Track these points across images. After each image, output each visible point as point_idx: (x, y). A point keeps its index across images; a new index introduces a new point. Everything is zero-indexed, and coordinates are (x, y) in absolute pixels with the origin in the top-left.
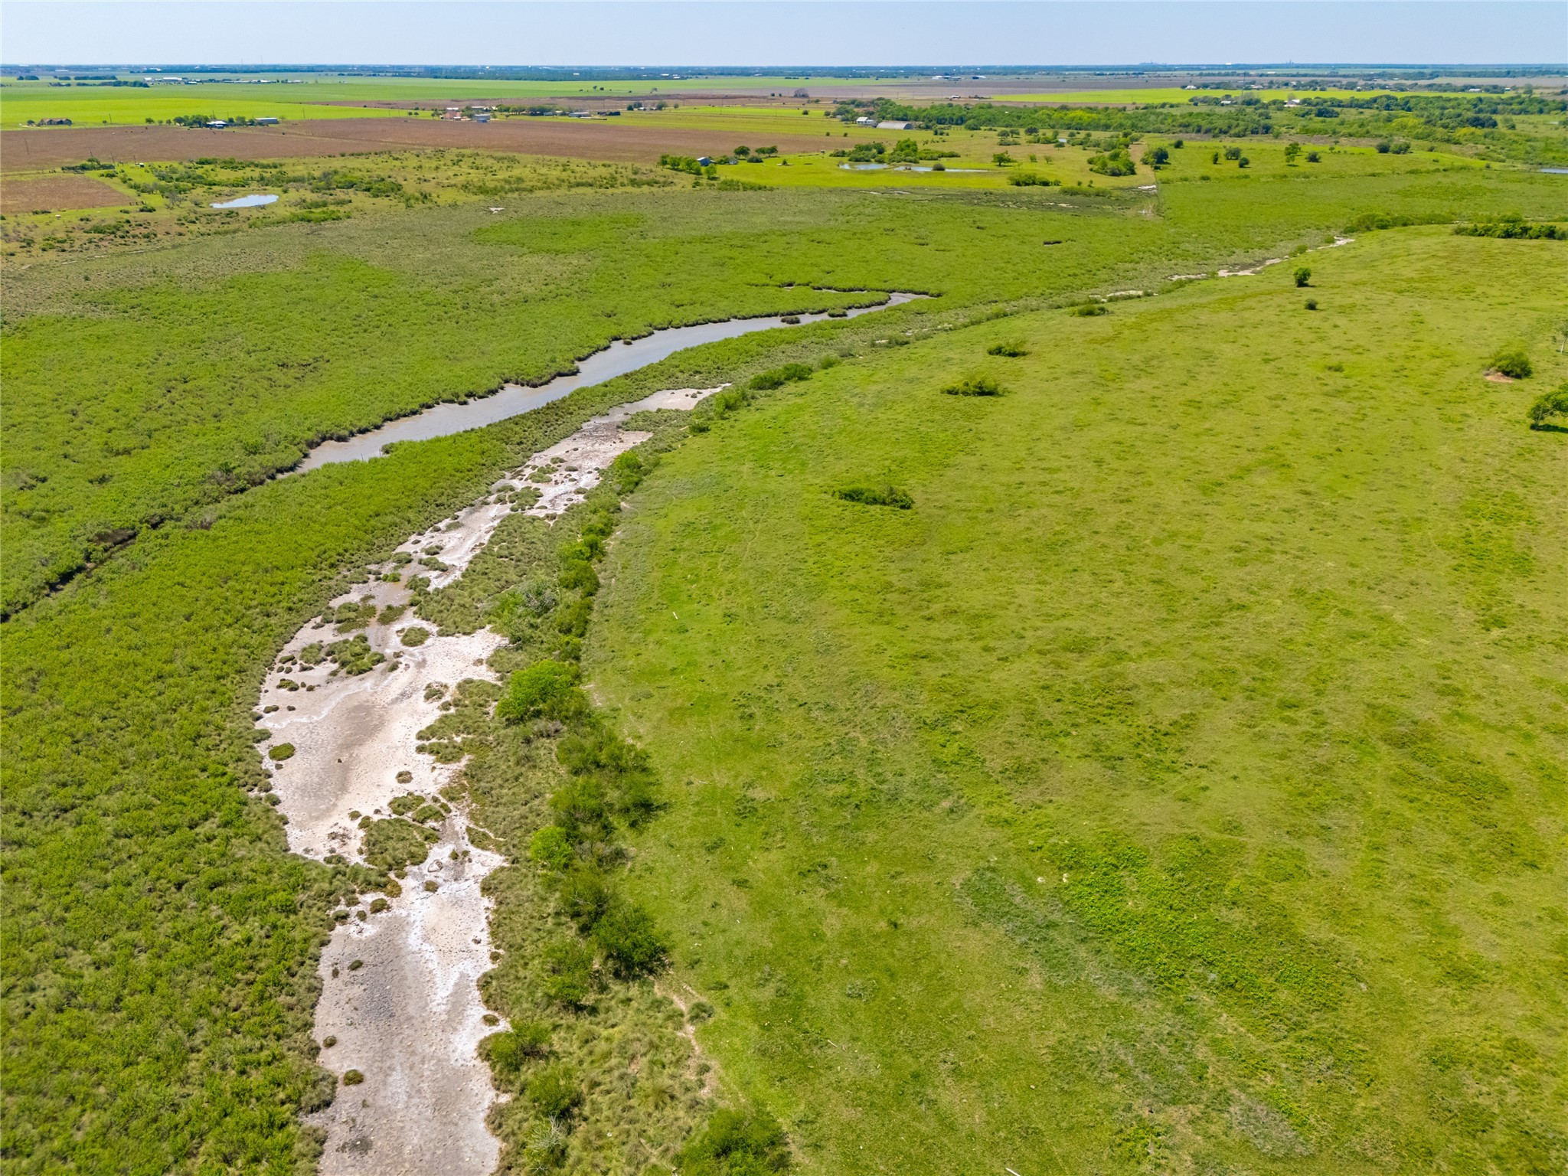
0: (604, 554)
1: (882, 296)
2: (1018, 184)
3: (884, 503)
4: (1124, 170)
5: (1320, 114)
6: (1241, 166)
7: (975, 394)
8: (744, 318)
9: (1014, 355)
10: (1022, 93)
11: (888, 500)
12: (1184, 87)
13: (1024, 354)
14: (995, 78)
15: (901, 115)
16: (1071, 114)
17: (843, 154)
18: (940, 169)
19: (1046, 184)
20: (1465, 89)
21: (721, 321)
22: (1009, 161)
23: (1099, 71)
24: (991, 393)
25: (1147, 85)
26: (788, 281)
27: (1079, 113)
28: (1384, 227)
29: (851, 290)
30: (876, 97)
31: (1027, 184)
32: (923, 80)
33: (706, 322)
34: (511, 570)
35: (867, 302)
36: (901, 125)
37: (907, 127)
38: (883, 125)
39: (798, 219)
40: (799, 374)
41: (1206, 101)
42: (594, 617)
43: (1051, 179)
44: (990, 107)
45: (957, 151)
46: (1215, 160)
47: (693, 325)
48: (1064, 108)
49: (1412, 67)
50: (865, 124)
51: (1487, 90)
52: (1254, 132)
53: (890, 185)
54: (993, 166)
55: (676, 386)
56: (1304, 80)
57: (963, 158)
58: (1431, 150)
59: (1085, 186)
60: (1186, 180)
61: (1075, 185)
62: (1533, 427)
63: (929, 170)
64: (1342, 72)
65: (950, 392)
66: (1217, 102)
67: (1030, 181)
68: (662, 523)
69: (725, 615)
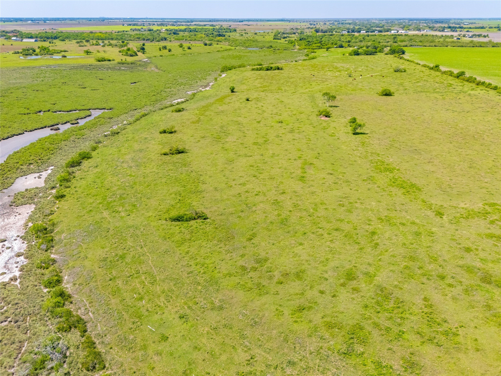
0: (70, 296)
1: (88, 113)
2: (99, 61)
3: (195, 219)
4: (134, 54)
5: (174, 34)
6: (169, 51)
7: (176, 153)
8: (31, 131)
9: (171, 133)
10: (68, 27)
11: (196, 217)
12: (123, 25)
13: (175, 132)
14: (53, 22)
15: (29, 36)
16: (97, 35)
17: (18, 53)
18: (65, 57)
19: (110, 60)
20: (205, 25)
21: (20, 134)
22: (91, 53)
23: (90, 20)
24: (182, 152)
25: (108, 24)
26: (38, 110)
27: (100, 34)
28: (230, 70)
29: (71, 111)
30: (13, 29)
31: (103, 61)
32: (24, 23)
33: (13, 136)
34: (17, 332)
35: (84, 116)
36: (33, 40)
37: (36, 41)
38: (25, 40)
39: (18, 81)
40: (86, 156)
41: (136, 30)
42: (100, 348)
43: (111, 59)
44: (62, 32)
45: (66, 50)
46: (160, 50)
47: (7, 138)
48: (91, 32)
49: (186, 19)
50: (16, 40)
51: (211, 26)
52: (162, 40)
53: (48, 64)
54: (85, 55)
55: (25, 174)
56: (159, 23)
57: (69, 52)
58: (217, 44)
59: (124, 60)
60: (156, 57)
61: (121, 61)
62: (354, 134)
63: (61, 57)
64: (166, 20)
65: (165, 154)
66: (139, 30)
67: (103, 60)
68: (87, 263)
69: (180, 317)
